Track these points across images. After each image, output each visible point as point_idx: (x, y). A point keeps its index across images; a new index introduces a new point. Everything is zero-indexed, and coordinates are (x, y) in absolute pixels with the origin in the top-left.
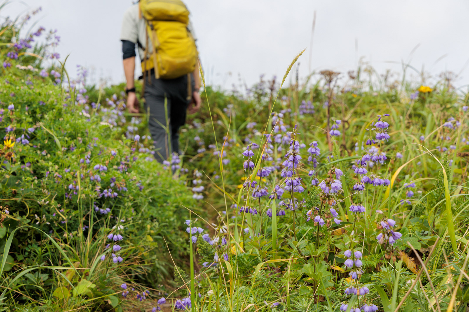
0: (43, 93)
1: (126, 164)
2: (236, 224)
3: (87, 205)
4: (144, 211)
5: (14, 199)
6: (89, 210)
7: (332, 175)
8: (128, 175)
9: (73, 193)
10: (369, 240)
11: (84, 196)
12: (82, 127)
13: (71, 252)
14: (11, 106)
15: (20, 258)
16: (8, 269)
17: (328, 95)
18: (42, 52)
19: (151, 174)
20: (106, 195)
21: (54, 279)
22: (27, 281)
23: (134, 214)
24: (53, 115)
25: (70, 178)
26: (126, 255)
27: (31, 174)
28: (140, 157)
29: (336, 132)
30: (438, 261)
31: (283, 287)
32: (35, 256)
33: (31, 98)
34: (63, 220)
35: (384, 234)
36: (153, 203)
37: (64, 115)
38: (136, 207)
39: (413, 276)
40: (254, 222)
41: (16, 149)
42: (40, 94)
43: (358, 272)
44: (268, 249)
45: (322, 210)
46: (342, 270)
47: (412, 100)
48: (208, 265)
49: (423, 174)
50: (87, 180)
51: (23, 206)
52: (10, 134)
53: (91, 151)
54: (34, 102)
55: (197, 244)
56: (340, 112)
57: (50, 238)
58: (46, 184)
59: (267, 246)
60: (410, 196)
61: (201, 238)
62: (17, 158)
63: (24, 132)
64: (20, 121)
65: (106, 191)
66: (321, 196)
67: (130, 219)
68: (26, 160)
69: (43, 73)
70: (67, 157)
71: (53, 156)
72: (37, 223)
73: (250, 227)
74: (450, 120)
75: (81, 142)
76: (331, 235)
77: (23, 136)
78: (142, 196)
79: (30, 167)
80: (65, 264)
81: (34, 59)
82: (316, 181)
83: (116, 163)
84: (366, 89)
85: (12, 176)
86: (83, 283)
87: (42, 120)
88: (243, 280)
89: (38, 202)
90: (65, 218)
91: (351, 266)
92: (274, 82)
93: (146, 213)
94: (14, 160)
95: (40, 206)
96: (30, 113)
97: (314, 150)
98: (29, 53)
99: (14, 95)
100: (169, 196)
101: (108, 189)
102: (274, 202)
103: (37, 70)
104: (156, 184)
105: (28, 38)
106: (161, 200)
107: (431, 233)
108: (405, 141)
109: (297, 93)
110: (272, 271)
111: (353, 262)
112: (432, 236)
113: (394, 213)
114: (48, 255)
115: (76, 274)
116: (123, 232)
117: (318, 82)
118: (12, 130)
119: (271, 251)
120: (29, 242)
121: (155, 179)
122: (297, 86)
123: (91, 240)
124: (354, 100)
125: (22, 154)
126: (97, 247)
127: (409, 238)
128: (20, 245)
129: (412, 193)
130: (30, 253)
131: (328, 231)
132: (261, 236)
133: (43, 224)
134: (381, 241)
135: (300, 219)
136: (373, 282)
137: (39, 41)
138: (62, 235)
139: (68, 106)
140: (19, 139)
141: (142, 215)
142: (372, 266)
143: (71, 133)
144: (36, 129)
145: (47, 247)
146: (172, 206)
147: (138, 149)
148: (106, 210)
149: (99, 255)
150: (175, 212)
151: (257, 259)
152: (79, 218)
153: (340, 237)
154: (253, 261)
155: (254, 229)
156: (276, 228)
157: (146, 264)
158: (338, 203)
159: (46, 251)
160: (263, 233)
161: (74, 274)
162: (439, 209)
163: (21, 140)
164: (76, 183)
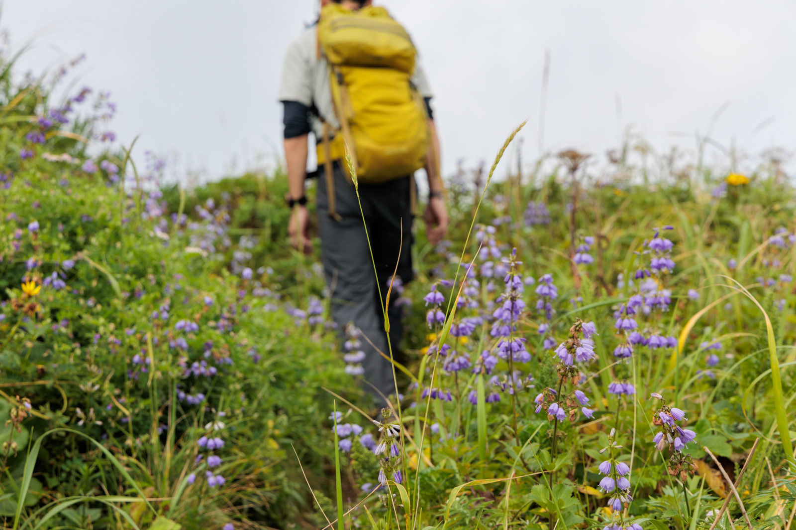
0: (88, 201)
1: (229, 319)
2: (417, 418)
3: (165, 390)
4: (263, 396)
5: (41, 382)
6: (167, 399)
7: (576, 334)
8: (233, 337)
9: (140, 370)
10: (643, 441)
11: (159, 375)
12: (154, 256)
13: (138, 471)
14: (34, 224)
15: (53, 482)
16: (33, 502)
17: (572, 192)
18: (87, 129)
19: (273, 334)
20: (197, 372)
21: (110, 518)
22: (66, 522)
23: (245, 403)
24: (104, 236)
25: (136, 344)
26: (232, 474)
27: (69, 339)
28: (255, 306)
29: (585, 257)
30: (761, 476)
31: (498, 526)
32: (78, 479)
33: (68, 209)
34: (124, 416)
35: (665, 433)
36: (278, 382)
37: (124, 237)
38: (249, 392)
39: (718, 502)
40: (448, 413)
41: (44, 298)
42: (82, 203)
43: (623, 499)
44: (472, 459)
45: (561, 393)
46: (598, 493)
47: (714, 197)
48: (371, 489)
49: (734, 326)
50: (165, 347)
51: (55, 393)
52: (32, 271)
53: (171, 298)
54: (73, 217)
55: (352, 453)
56: (593, 221)
57: (103, 448)
58: (96, 356)
59: (470, 454)
60: (712, 364)
61: (358, 442)
62: (46, 313)
63: (58, 269)
64: (49, 250)
65: (196, 364)
66: (560, 370)
67: (238, 412)
68: (61, 316)
69: (88, 166)
70: (130, 309)
71: (106, 308)
72: (81, 423)
73: (440, 423)
74: (779, 232)
75: (154, 283)
76: (579, 433)
77: (55, 275)
78: (259, 372)
79: (67, 327)
80: (128, 491)
81: (72, 142)
82: (552, 343)
83: (212, 316)
84: (637, 180)
85: (38, 343)
86: (161, 523)
87: (88, 247)
88: (430, 514)
89: (82, 387)
90: (127, 413)
91: (610, 488)
92: (480, 171)
93: (266, 401)
94: (40, 315)
95: (86, 394)
96: (67, 234)
97: (546, 290)
98: (66, 131)
99: (39, 206)
100: (305, 370)
101: (200, 361)
102: (480, 379)
103: (77, 161)
104: (282, 351)
105: (64, 106)
106: (291, 378)
107: (748, 426)
108: (704, 269)
109: (521, 189)
110: (479, 498)
111: (613, 481)
112: (752, 433)
113: (686, 392)
114: (100, 478)
115: (148, 508)
116: (226, 434)
117: (556, 170)
118: (35, 264)
119: (478, 463)
120: (68, 454)
121: (281, 341)
122: (520, 176)
123: (173, 449)
124: (616, 200)
125: (55, 306)
126: (182, 461)
127: (711, 437)
128: (53, 461)
129: (715, 358)
130: (69, 474)
131: (574, 428)
132: (460, 438)
133: (90, 424)
134: (661, 445)
135: (525, 407)
136: (651, 515)
137: (82, 111)
138: (122, 441)
139: (131, 220)
140: (48, 279)
141: (259, 404)
142: (649, 485)
143: (136, 267)
144: (77, 262)
145: (98, 462)
146: (310, 387)
147: (251, 291)
148: (197, 398)
149: (186, 474)
150: (315, 398)
151: (454, 476)
152: (152, 412)
153: (594, 437)
154: (447, 480)
155: (447, 427)
156: (485, 423)
157: (268, 488)
158: (590, 379)
159: (97, 470)
160: (462, 431)
161: (144, 508)
162: (761, 385)
163: (52, 282)
164: (146, 352)
